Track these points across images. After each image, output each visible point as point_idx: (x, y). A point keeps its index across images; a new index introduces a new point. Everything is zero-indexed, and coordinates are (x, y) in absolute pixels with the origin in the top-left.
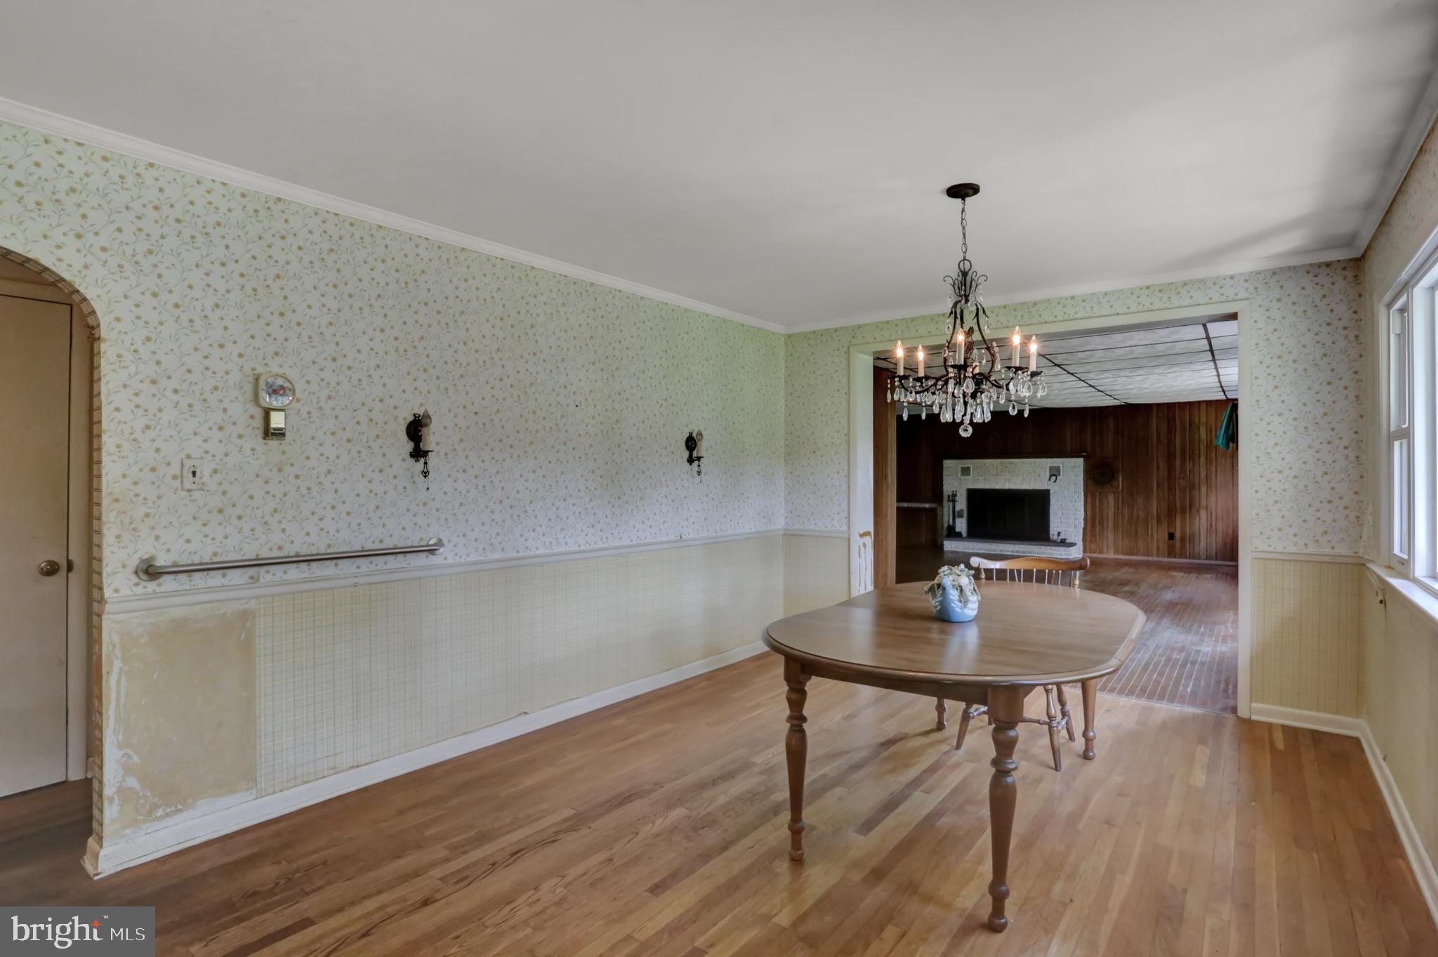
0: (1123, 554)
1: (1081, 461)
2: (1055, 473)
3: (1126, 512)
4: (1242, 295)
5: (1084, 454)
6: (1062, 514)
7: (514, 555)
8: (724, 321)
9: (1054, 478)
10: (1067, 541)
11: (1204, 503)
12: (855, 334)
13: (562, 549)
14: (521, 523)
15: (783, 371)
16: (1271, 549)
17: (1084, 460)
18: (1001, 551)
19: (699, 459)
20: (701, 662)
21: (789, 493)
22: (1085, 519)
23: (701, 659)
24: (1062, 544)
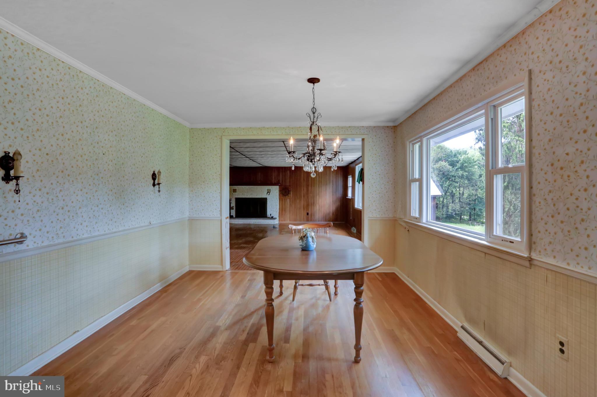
0: (292, 221)
1: (278, 187)
2: (269, 192)
3: (293, 205)
4: (366, 133)
5: (279, 184)
6: (272, 207)
7: (70, 239)
8: (168, 118)
9: (268, 193)
10: (274, 217)
11: (317, 202)
12: (225, 131)
13: (97, 234)
14: (74, 220)
15: (188, 144)
16: (373, 216)
17: (279, 187)
18: (249, 222)
19: (159, 184)
20: (159, 284)
21: (191, 200)
22: (279, 209)
23: (158, 283)
24: (272, 219)
